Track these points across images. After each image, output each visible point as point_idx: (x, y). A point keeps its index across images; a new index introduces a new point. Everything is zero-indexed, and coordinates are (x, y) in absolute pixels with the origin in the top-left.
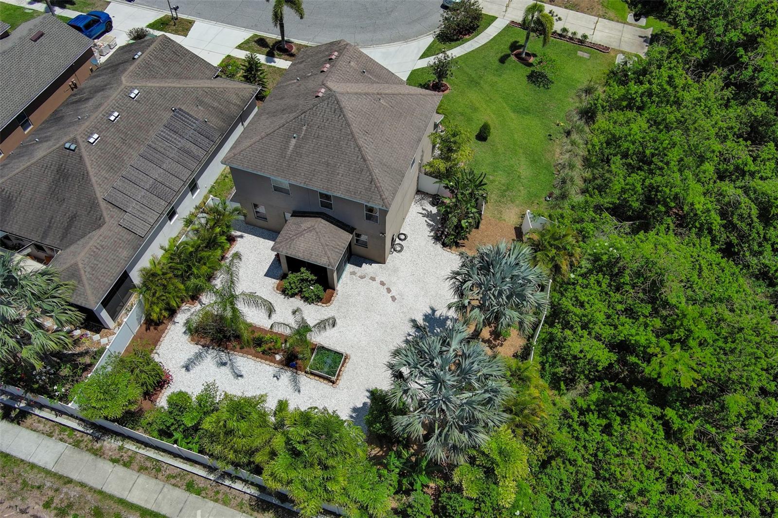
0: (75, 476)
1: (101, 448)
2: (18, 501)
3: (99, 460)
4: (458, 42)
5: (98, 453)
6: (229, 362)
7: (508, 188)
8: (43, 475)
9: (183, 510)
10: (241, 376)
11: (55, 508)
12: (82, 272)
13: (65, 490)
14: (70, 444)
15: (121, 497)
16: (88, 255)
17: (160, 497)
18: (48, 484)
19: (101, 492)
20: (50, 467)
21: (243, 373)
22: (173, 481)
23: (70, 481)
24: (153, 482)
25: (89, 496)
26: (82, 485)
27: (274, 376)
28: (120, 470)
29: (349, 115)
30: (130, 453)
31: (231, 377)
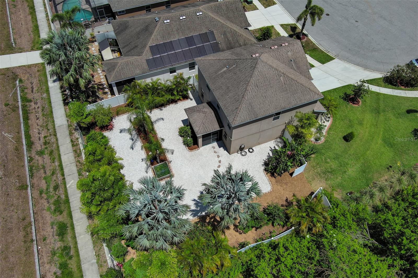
0: (58, 135)
1: (74, 133)
2: (41, 129)
3: (69, 136)
4: (394, 87)
5: (71, 134)
6: (135, 141)
7: (332, 172)
8: (52, 126)
9: (70, 176)
10: (133, 149)
11: (46, 140)
12: (117, 67)
13: (52, 137)
14: (68, 124)
15: (61, 154)
16: (125, 62)
17: (69, 165)
18: (51, 131)
19: (58, 147)
20: (56, 126)
21: (134, 149)
22: (78, 164)
23: (55, 135)
24: (73, 158)
25: (55, 145)
26: (56, 140)
27: (142, 159)
28: (70, 145)
29: (256, 73)
30: (78, 143)
31: (130, 146)
